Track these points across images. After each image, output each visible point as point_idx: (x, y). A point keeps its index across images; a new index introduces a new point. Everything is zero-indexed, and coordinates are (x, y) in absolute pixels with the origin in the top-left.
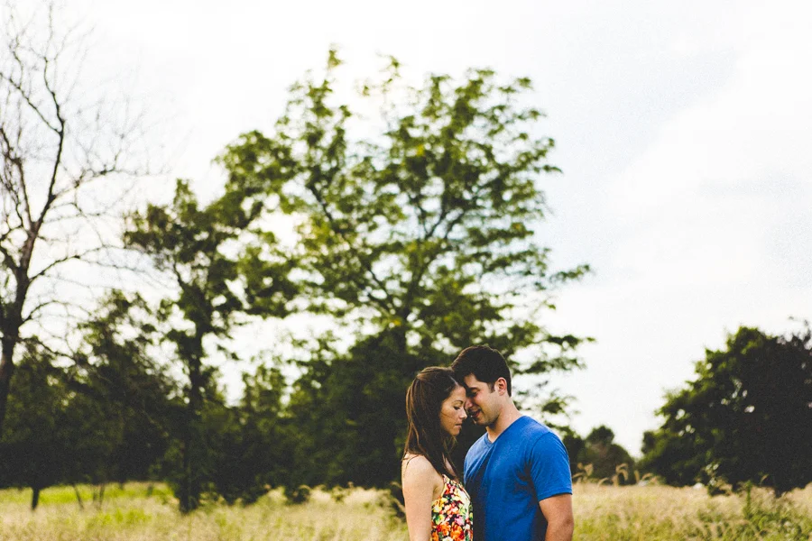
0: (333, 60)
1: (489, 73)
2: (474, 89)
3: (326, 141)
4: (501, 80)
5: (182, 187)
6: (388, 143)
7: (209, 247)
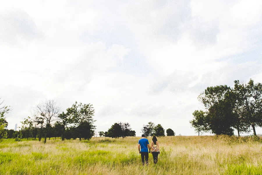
0: (76, 103)
1: (90, 104)
2: (88, 105)
3: (75, 110)
4: (90, 105)
5: (63, 112)
6: (81, 110)
7: (66, 117)
